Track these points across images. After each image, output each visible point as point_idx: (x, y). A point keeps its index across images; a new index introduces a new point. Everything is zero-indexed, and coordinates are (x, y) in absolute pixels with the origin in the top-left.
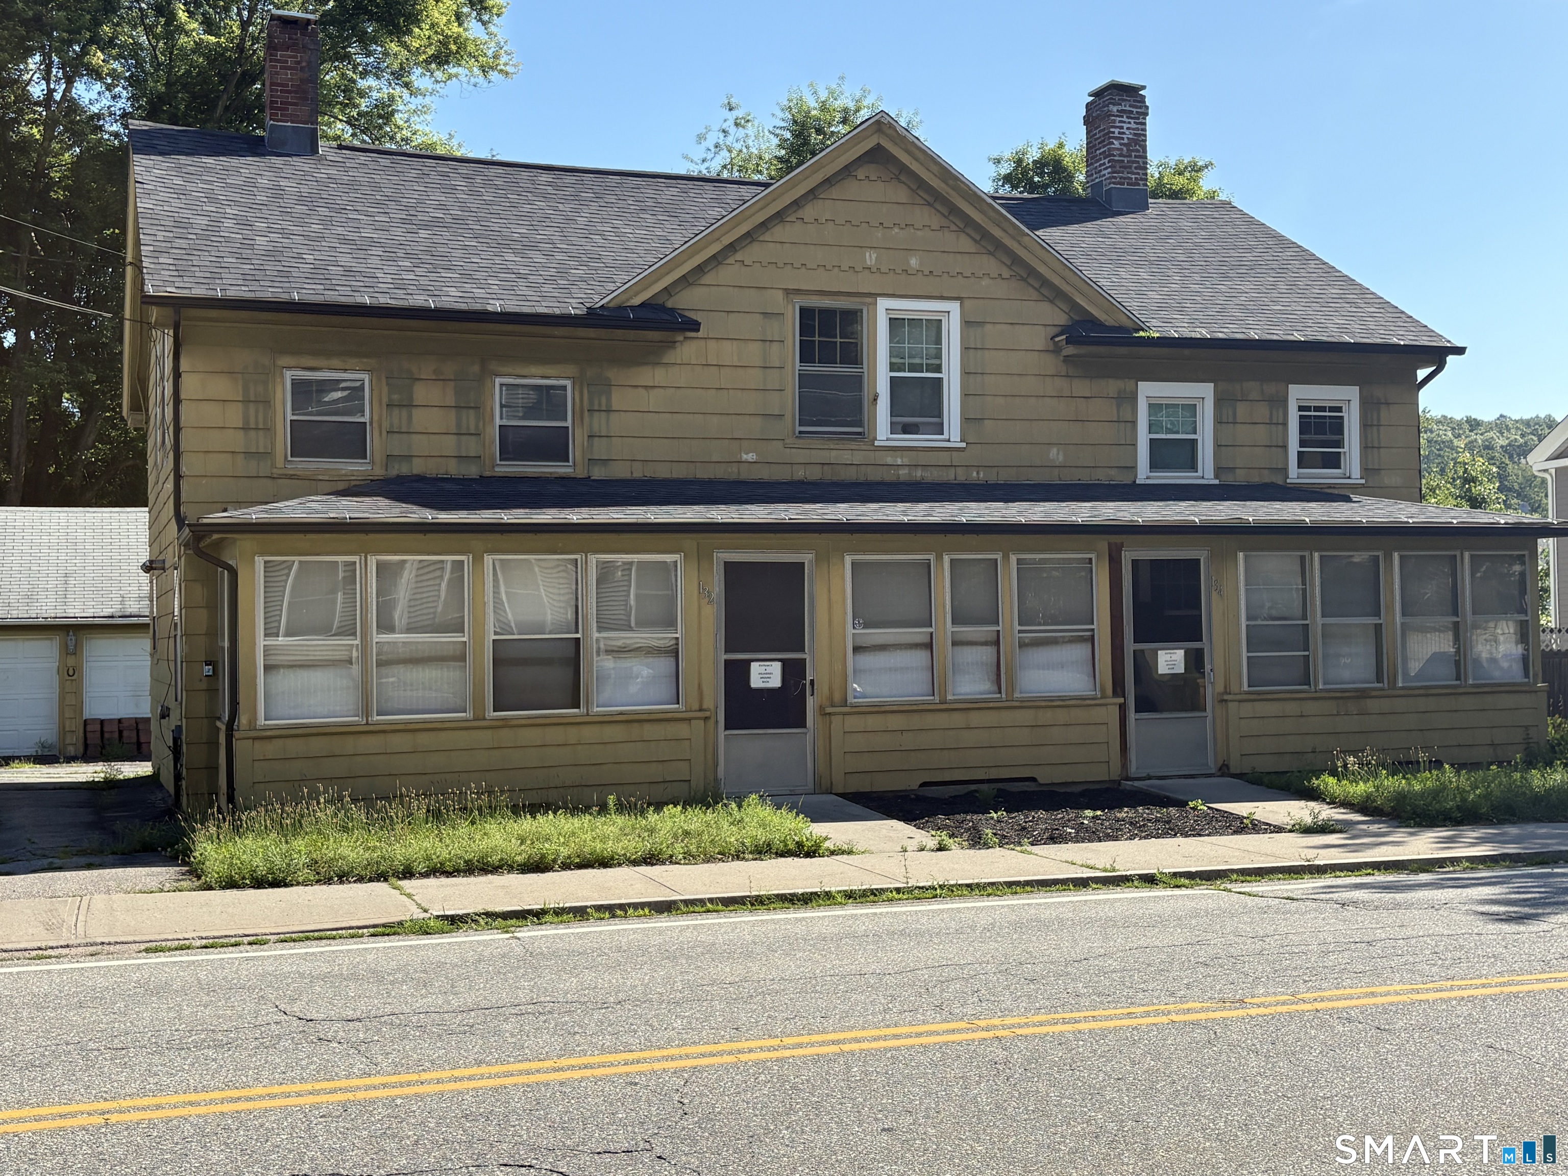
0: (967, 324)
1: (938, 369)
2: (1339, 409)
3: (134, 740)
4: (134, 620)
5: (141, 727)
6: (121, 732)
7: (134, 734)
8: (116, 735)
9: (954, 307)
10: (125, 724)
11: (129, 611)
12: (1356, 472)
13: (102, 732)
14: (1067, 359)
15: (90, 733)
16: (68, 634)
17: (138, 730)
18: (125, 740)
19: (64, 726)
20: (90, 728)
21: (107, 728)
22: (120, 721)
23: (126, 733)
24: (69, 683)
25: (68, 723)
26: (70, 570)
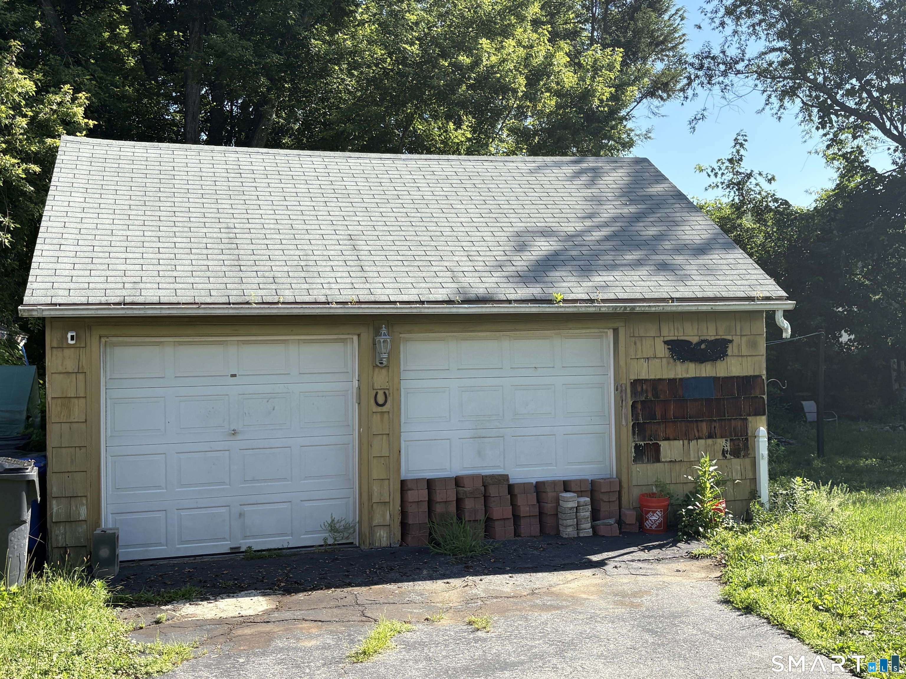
3: (481, 516)
5: (493, 491)
6: (459, 501)
7: (480, 506)
8: (453, 508)
10: (468, 487)
13: (431, 503)
15: (411, 509)
16: (377, 333)
17: (486, 498)
18: (467, 517)
19: (370, 497)
20: (412, 496)
21: (439, 496)
22: (458, 481)
23: (469, 504)
24: (376, 418)
25: (376, 489)
26: (354, 229)
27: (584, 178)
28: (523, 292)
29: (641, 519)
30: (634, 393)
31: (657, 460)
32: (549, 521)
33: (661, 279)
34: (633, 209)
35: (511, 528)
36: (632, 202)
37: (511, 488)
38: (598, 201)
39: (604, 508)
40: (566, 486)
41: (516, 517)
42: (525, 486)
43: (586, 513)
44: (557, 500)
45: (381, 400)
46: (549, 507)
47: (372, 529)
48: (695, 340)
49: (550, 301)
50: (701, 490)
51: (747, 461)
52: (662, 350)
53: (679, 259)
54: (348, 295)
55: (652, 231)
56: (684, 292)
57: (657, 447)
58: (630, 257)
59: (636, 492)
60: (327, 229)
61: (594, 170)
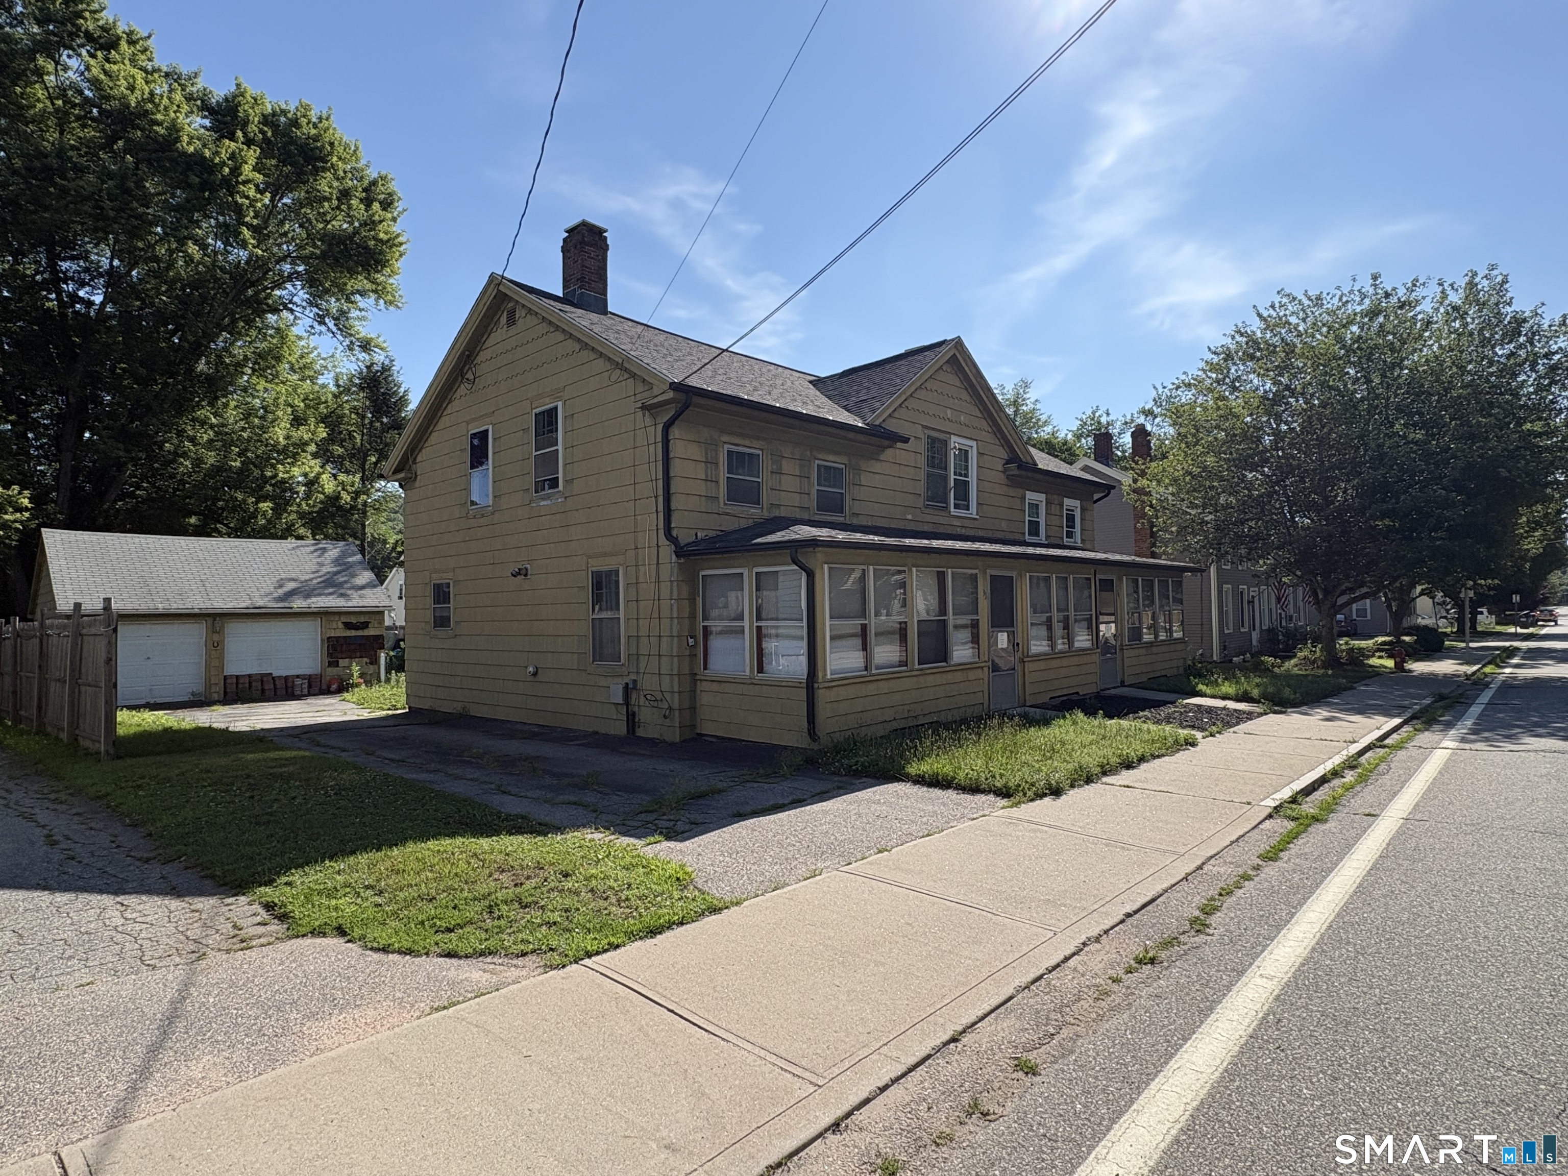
0: (979, 454)
1: (966, 475)
2: (1073, 511)
3: (260, 688)
4: (263, 611)
5: (265, 679)
6: (250, 683)
7: (260, 684)
8: (247, 685)
9: (974, 444)
10: (254, 678)
11: (258, 605)
12: (1079, 540)
13: (237, 683)
14: (1008, 477)
15: (228, 686)
16: (215, 620)
17: (262, 681)
18: (253, 688)
19: (210, 680)
20: (229, 681)
21: (241, 681)
22: (250, 676)
23: (254, 684)
24: (213, 652)
25: (212, 678)
26: (203, 577)
27: (319, 552)
28: (279, 605)
29: (329, 687)
30: (328, 641)
31: (338, 666)
32: (290, 690)
33: (342, 599)
34: (339, 568)
35: (273, 693)
36: (340, 565)
37: (273, 678)
38: (321, 565)
39: (313, 684)
40: (298, 677)
41: (275, 688)
42: (280, 677)
43: (306, 686)
44: (293, 682)
45: (216, 644)
46: (290, 684)
47: (211, 693)
48: (355, 622)
49: (291, 608)
50: (352, 675)
51: (376, 667)
52: (341, 626)
53: (349, 592)
54: (202, 606)
55: (342, 579)
56: (350, 604)
57: (338, 662)
58: (331, 590)
59: (328, 678)
60: (190, 577)
61: (325, 548)
